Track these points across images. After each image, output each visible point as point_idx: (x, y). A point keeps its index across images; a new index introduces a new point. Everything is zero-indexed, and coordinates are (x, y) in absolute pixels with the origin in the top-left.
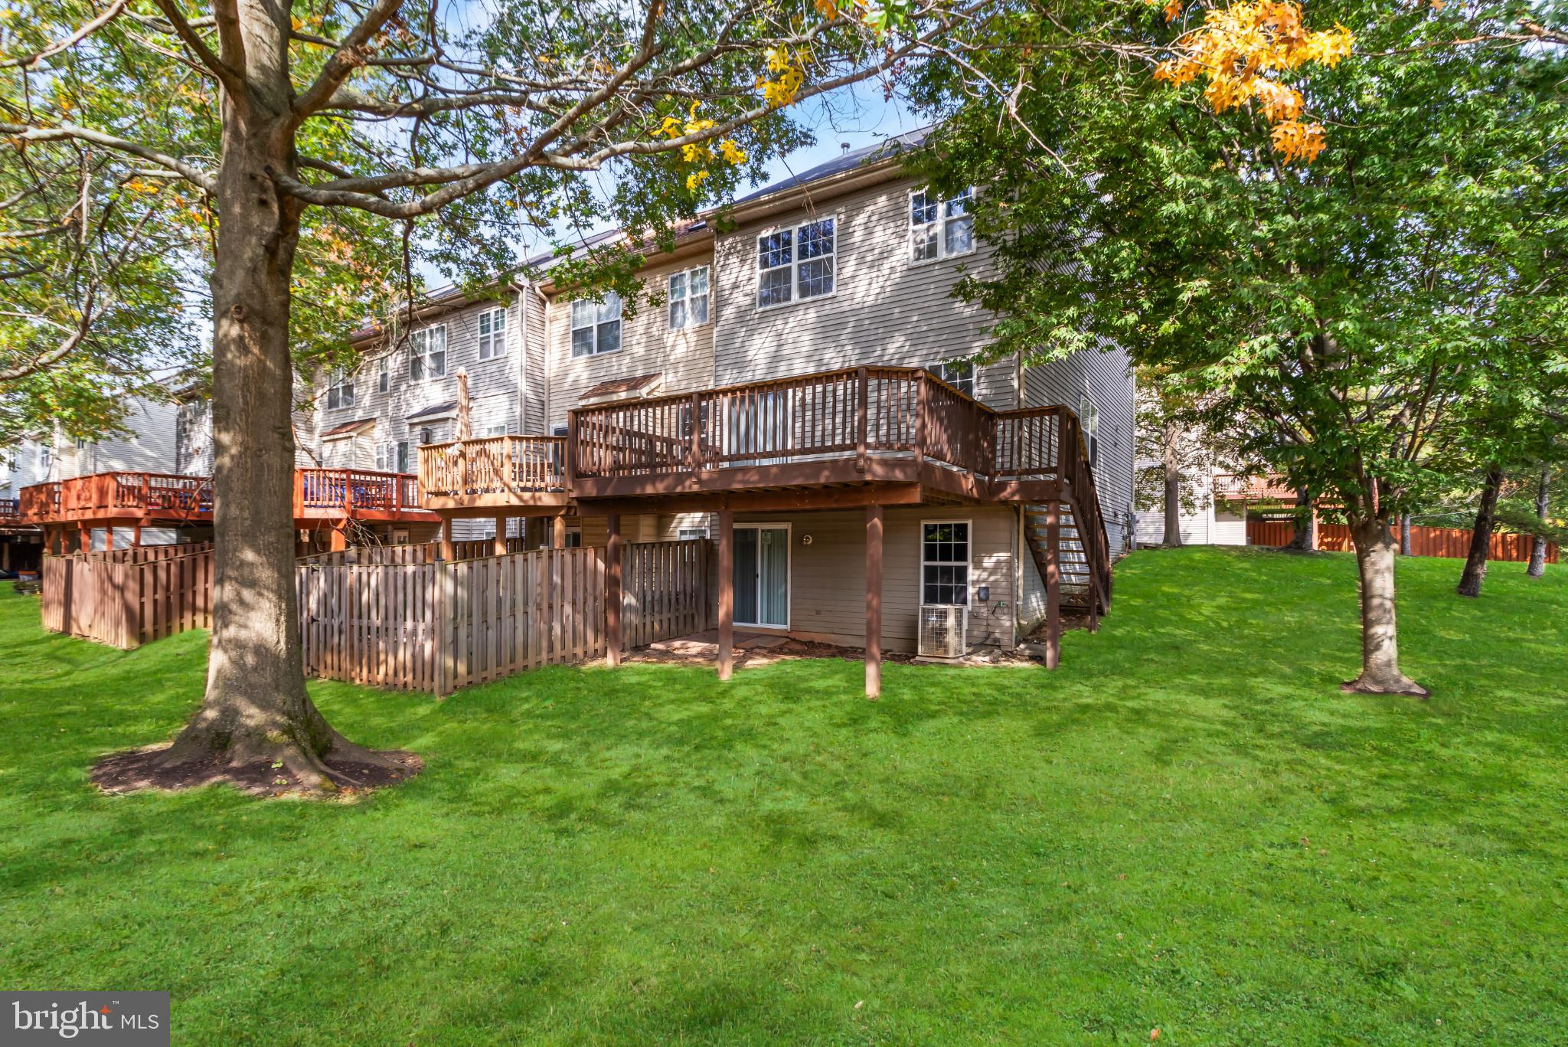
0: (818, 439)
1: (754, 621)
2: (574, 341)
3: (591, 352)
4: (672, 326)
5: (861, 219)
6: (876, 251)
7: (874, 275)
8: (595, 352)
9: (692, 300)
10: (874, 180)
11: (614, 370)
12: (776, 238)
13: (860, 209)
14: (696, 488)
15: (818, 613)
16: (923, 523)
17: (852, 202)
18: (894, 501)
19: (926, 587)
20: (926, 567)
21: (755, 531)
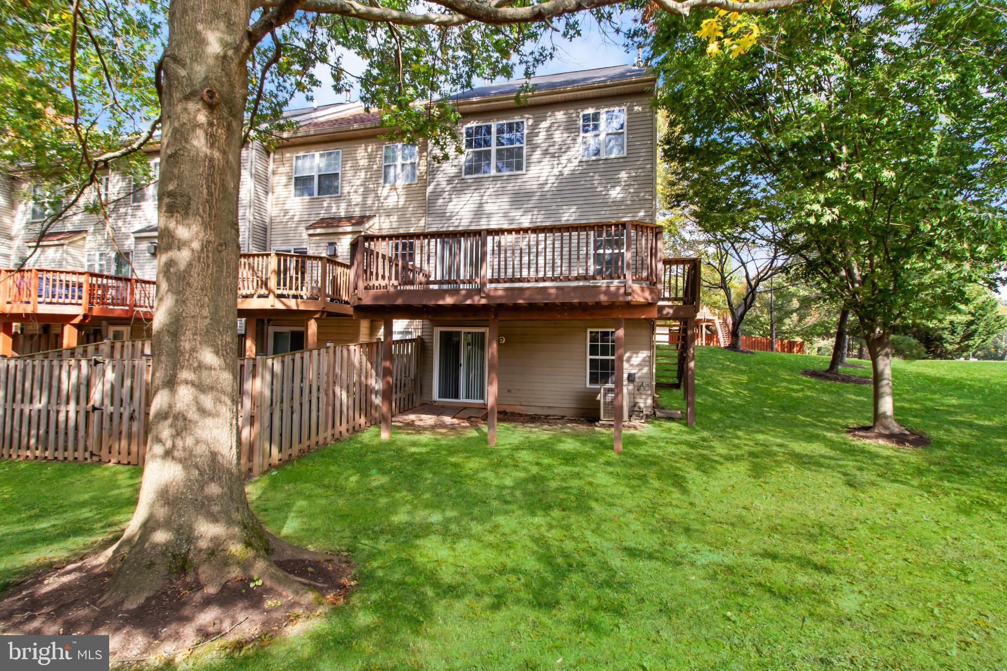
0: (510, 271)
1: (457, 396)
2: (296, 185)
3: (311, 194)
4: (385, 182)
5: (544, 125)
6: (557, 147)
7: (555, 163)
8: (316, 195)
9: (403, 165)
10: (556, 100)
11: (334, 210)
12: (478, 128)
13: (544, 119)
14: (483, 301)
15: (509, 391)
16: (589, 330)
17: (539, 113)
18: (636, 316)
19: (591, 374)
20: (591, 360)
21: (459, 333)
